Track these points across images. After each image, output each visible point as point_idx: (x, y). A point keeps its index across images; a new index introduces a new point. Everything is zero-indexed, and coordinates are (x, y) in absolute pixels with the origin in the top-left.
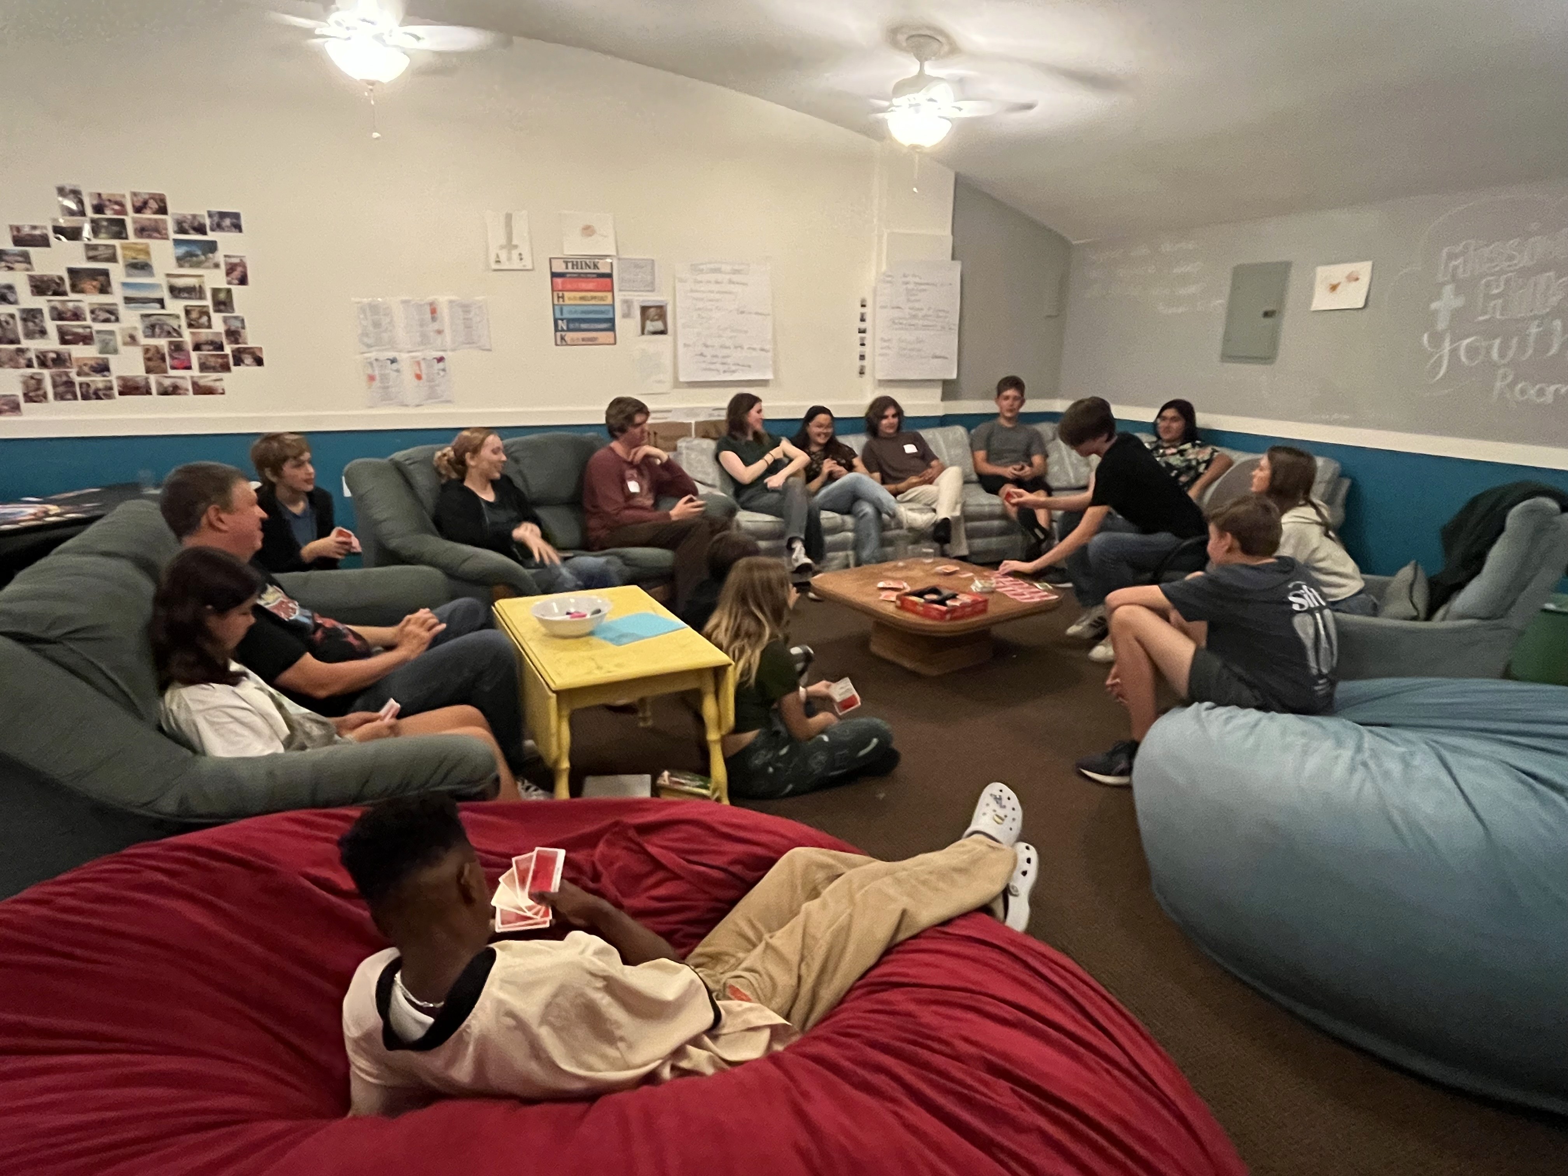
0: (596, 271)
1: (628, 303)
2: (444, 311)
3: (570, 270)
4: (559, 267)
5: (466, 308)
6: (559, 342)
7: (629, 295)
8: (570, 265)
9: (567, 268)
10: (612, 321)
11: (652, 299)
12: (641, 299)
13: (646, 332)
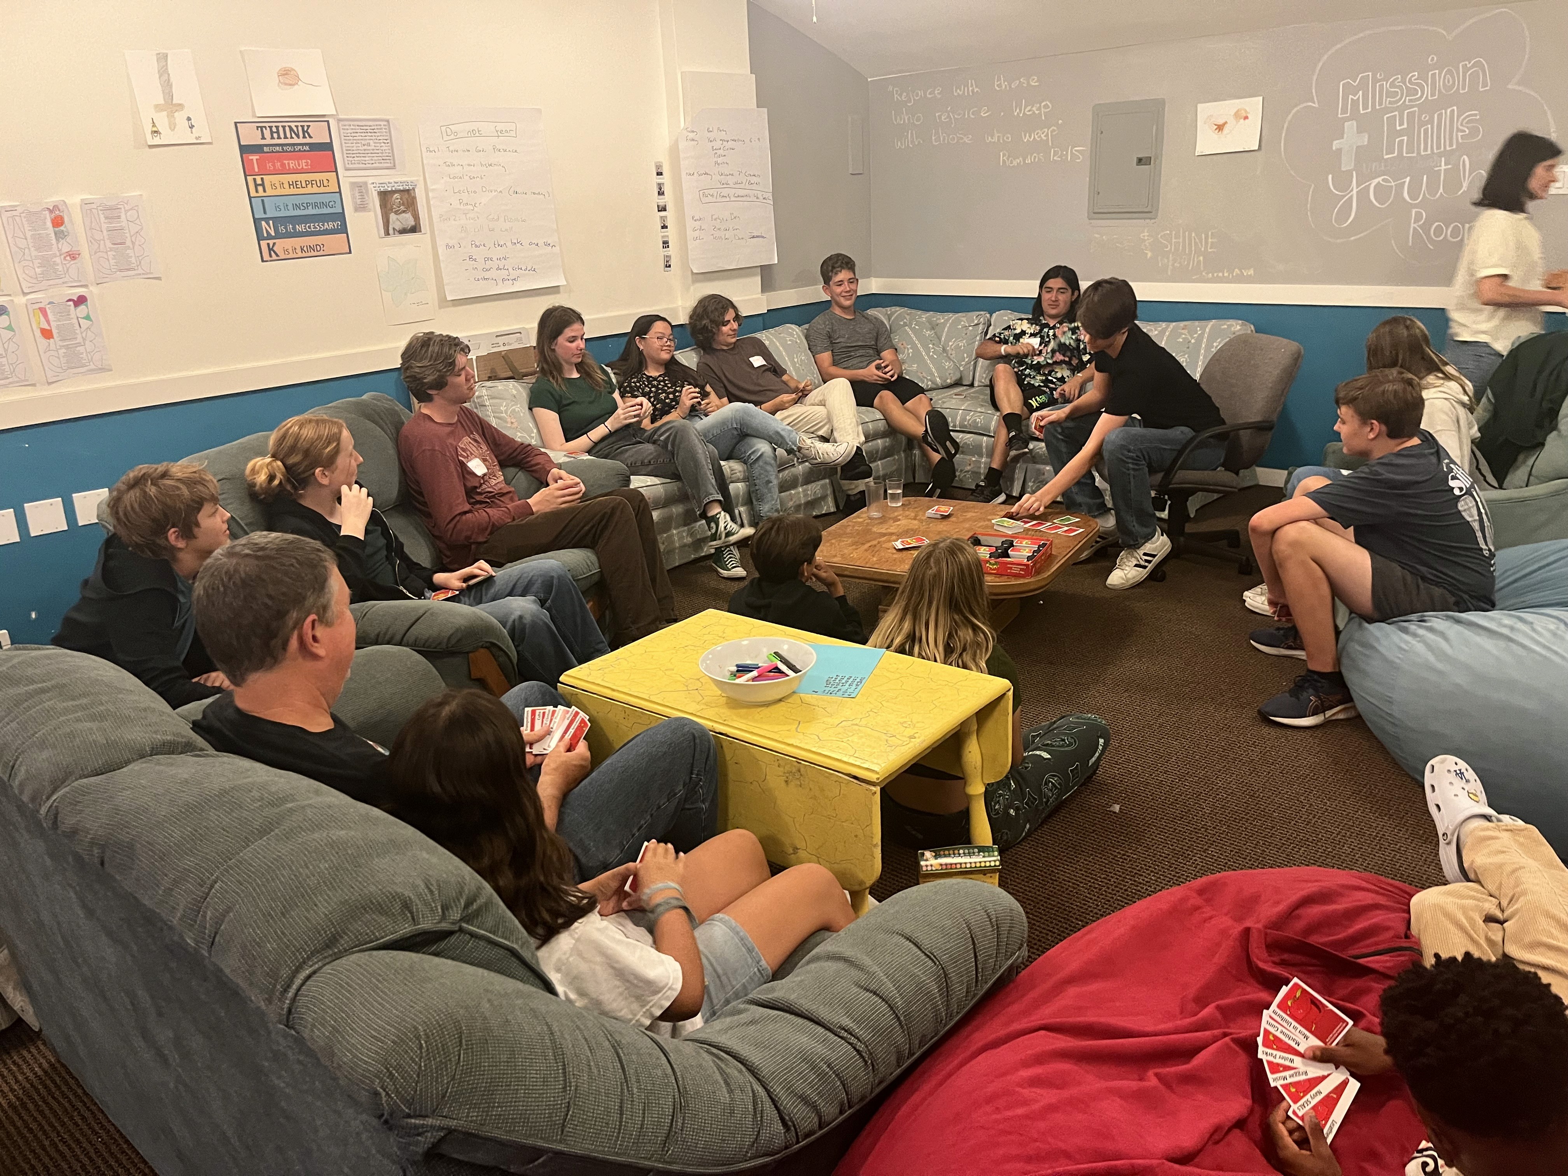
0: (308, 140)
1: (360, 188)
2: (76, 221)
3: (268, 141)
4: (252, 137)
5: (112, 212)
6: (266, 256)
7: (359, 176)
8: (267, 133)
9: (263, 138)
10: (341, 216)
11: (393, 180)
12: (378, 180)
13: (391, 231)
